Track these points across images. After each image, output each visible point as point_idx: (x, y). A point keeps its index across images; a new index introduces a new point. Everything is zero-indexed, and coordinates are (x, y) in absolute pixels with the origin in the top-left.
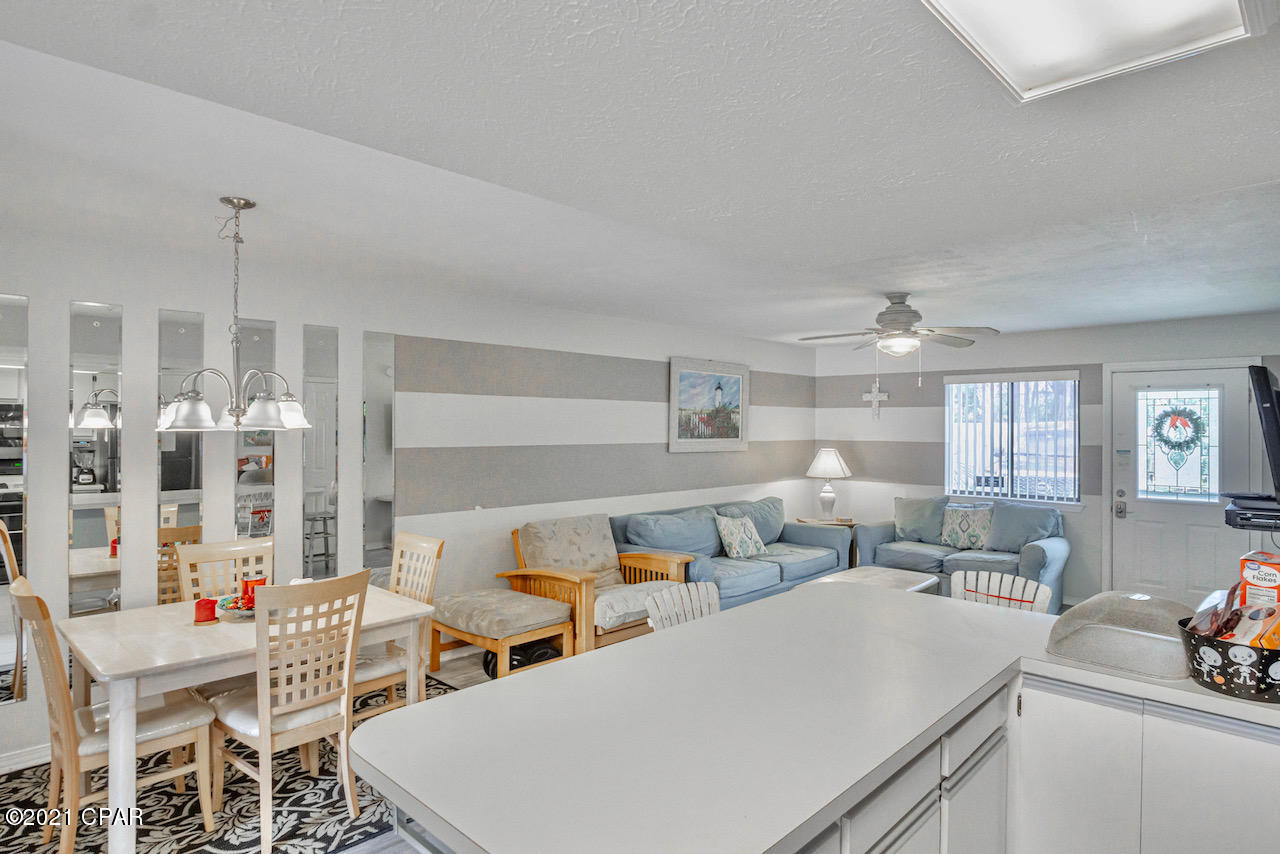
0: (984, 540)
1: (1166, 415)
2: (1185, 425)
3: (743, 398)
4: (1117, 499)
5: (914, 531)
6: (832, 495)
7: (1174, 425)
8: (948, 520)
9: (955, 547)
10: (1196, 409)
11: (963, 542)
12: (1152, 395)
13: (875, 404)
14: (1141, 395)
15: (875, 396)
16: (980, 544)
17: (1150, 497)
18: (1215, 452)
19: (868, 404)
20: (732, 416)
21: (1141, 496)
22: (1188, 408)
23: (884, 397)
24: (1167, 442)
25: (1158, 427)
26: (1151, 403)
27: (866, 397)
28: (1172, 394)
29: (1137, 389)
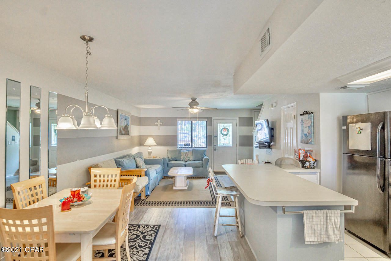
0: (191, 159)
1: (223, 129)
2: (226, 131)
3: (130, 122)
4: (214, 147)
5: (175, 158)
6: (151, 150)
7: (224, 131)
8: (182, 154)
9: (184, 161)
10: (228, 127)
11: (186, 159)
12: (221, 124)
13: (159, 125)
14: (219, 124)
15: (159, 123)
16: (190, 160)
17: (220, 146)
18: (231, 136)
19: (157, 125)
20: (128, 128)
21: (219, 146)
22: (227, 127)
23: (161, 124)
24: (223, 134)
25: (221, 131)
26: (220, 126)
27: (156, 123)
28: (224, 124)
29: (218, 123)
